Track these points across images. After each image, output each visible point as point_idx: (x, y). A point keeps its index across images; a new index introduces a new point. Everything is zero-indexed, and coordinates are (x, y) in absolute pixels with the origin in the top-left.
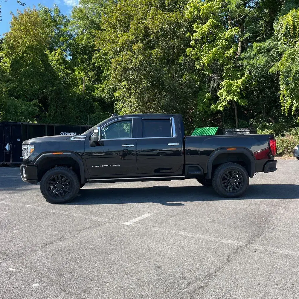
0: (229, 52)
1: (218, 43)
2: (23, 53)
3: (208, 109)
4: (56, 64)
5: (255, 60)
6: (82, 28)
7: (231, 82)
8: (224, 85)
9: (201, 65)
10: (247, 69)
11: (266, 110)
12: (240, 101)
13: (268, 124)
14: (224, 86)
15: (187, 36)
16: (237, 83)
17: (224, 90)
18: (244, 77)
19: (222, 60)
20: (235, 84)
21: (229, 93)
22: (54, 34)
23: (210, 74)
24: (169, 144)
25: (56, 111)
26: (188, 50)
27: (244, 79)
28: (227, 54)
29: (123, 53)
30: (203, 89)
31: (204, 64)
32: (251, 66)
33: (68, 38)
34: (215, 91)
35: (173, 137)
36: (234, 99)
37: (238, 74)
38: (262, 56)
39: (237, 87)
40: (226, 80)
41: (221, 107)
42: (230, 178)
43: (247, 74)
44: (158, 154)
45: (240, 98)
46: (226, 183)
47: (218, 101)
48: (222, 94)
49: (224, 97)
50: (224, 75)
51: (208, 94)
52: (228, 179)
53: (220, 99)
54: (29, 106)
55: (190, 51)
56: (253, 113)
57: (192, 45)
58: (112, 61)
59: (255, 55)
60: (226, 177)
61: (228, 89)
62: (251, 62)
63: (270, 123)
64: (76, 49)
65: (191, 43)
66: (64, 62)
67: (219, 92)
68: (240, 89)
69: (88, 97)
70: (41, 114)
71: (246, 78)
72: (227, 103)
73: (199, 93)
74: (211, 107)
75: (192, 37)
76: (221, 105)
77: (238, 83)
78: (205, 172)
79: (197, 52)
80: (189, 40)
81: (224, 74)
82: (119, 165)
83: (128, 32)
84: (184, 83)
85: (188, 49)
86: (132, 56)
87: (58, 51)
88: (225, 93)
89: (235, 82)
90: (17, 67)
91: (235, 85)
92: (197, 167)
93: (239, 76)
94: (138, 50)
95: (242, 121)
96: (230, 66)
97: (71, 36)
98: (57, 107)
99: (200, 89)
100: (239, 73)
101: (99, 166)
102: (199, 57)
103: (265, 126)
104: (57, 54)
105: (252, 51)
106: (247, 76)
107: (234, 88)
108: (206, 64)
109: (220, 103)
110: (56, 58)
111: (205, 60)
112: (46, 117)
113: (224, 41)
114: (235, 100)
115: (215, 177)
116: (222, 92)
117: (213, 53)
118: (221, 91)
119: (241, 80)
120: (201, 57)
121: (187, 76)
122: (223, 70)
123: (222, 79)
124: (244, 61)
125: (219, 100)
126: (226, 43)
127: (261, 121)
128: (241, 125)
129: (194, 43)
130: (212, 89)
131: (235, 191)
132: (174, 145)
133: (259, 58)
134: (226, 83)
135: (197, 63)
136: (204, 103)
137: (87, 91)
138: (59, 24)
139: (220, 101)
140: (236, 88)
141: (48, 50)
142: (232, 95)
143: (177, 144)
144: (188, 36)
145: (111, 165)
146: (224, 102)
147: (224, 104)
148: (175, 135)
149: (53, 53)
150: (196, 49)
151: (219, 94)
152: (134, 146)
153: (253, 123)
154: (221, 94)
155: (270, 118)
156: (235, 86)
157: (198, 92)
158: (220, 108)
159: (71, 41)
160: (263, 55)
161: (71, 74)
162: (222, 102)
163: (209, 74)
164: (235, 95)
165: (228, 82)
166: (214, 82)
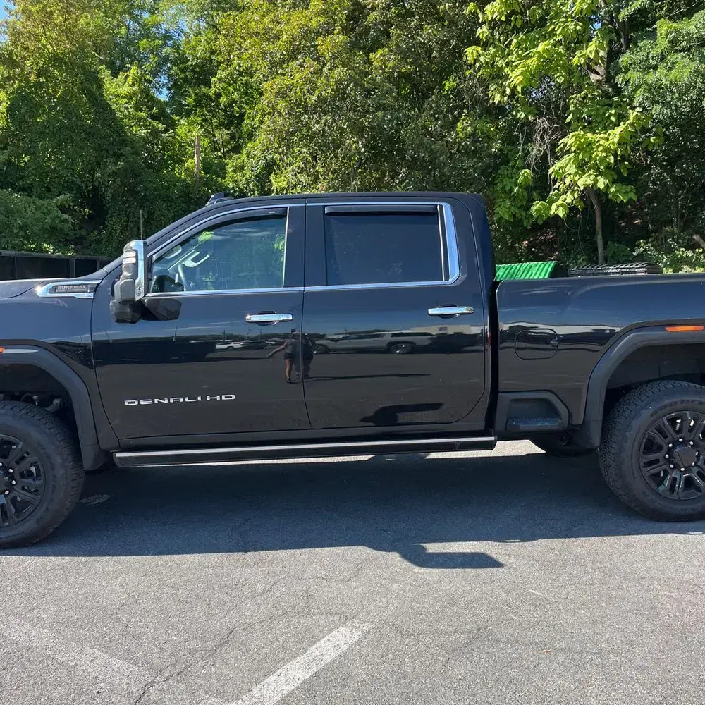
0: (584, 52)
1: (553, 27)
2: (38, 76)
3: (523, 213)
4: (127, 105)
5: (661, 72)
6: (194, 14)
7: (590, 136)
8: (571, 146)
9: (505, 92)
10: (637, 99)
11: (683, 215)
12: (613, 190)
13: (690, 253)
14: (570, 148)
15: (466, 12)
16: (607, 139)
17: (570, 160)
18: (628, 122)
19: (563, 76)
20: (602, 142)
21: (582, 167)
22: (124, 30)
23: (531, 118)
24: (431, 311)
25: (127, 226)
26: (470, 52)
27: (627, 126)
28: (579, 57)
29: (295, 64)
30: (510, 161)
31: (513, 90)
32: (650, 89)
33: (161, 42)
34: (542, 165)
35: (447, 283)
36: (598, 185)
37: (609, 116)
38: (683, 58)
39: (607, 150)
40: (576, 133)
41: (561, 208)
42: (676, 443)
43: (635, 113)
44: (389, 348)
45: (614, 182)
46: (657, 461)
47: (551, 193)
48: (563, 173)
49: (568, 181)
50: (568, 120)
51: (526, 172)
52: (665, 446)
53: (557, 186)
54: (46, 211)
55: (475, 53)
56: (645, 224)
57: (481, 37)
58: (265, 85)
59: (662, 57)
60: (659, 439)
61: (580, 157)
62: (651, 78)
63: (697, 250)
64: (183, 71)
65: (479, 31)
66: (148, 102)
67: (554, 167)
68: (615, 155)
69: (208, 189)
70: (89, 234)
71: (632, 124)
72: (576, 196)
73: (499, 172)
74: (534, 209)
75: (480, 16)
76: (560, 202)
77: (610, 138)
78: (578, 420)
79: (494, 56)
80: (475, 22)
81: (570, 117)
82: (233, 397)
83: (306, 9)
84: (460, 144)
85: (469, 50)
86: (318, 72)
87: (131, 71)
88: (572, 169)
89: (602, 135)
90: (23, 111)
91: (600, 145)
92: (546, 401)
93: (613, 119)
94: (334, 54)
95: (616, 245)
96: (587, 95)
97: (167, 37)
98: (128, 216)
99: (503, 159)
100: (613, 111)
101: (149, 402)
102: (501, 69)
103: (682, 257)
104: (129, 80)
105: (652, 47)
106: (637, 118)
107: (599, 153)
108: (519, 89)
109: (559, 195)
110: (126, 89)
111: (516, 78)
112: (99, 242)
113: (572, 21)
114: (601, 188)
115: (614, 439)
116: (564, 167)
117: (540, 56)
118: (559, 164)
119: (618, 130)
120: (506, 70)
121: (467, 123)
122: (567, 106)
123: (564, 130)
124: (629, 74)
125: (556, 189)
126: (578, 28)
127: (671, 245)
128: (612, 257)
129: (486, 31)
130: (535, 160)
131: (692, 494)
132: (452, 316)
133: (674, 63)
134: (575, 142)
135: (494, 87)
136: (514, 198)
137: (206, 173)
138: (138, 5)
139: (556, 191)
140: (604, 154)
141: (106, 71)
142: (591, 175)
143: (463, 310)
144: (470, 12)
145: (199, 399)
146: (569, 193)
147: (569, 201)
148: (455, 274)
149: (121, 76)
150: (491, 48)
151: (556, 172)
152: (290, 318)
153: (645, 250)
154: (561, 171)
155: (695, 237)
156: (601, 148)
157: (496, 168)
158: (558, 210)
159: (167, 50)
160: (684, 55)
161: (166, 130)
162: (563, 194)
163: (526, 116)
164: (600, 174)
165: (583, 135)
166: (542, 138)
